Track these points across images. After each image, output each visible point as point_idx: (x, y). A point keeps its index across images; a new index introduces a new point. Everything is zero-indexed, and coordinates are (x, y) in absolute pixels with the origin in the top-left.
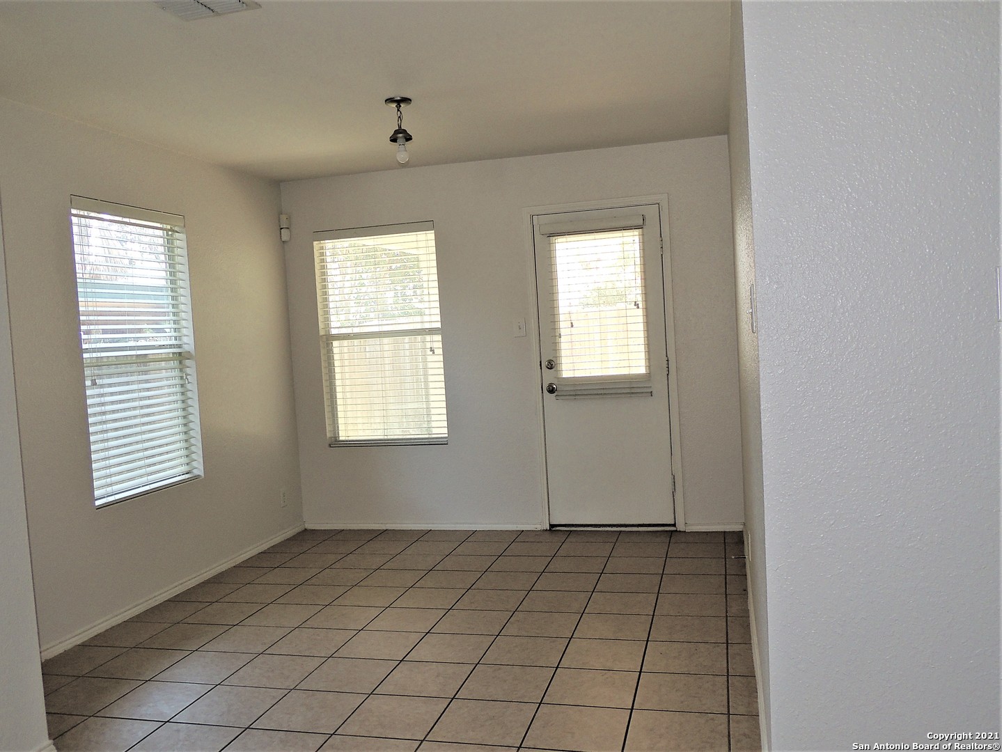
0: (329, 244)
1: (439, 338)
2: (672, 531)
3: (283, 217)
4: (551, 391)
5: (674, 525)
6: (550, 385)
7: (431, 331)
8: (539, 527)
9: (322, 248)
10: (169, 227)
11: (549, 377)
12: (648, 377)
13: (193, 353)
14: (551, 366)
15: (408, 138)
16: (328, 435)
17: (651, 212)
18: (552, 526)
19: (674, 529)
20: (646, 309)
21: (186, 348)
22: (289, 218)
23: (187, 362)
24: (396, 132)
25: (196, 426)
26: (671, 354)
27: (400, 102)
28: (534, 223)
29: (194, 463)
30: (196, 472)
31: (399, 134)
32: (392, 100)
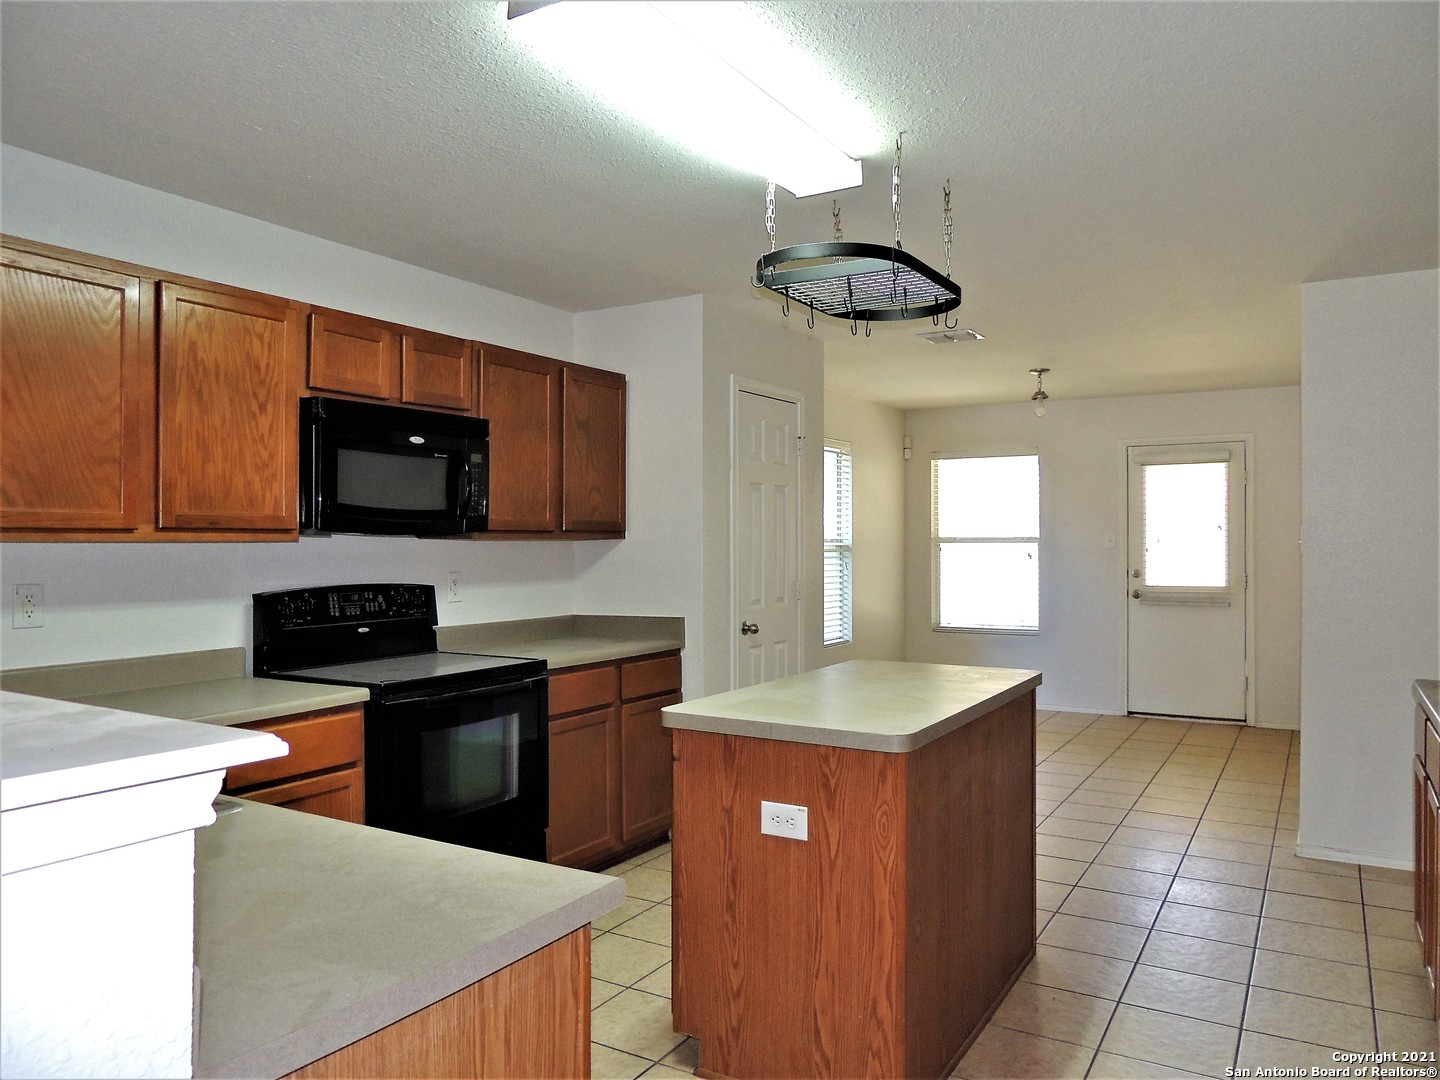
0: (941, 463)
1: (1035, 546)
2: (1242, 726)
3: (907, 440)
4: (1137, 596)
5: (1245, 721)
6: (1135, 591)
7: (1029, 540)
8: (1118, 713)
9: (936, 466)
10: (839, 451)
11: (1134, 585)
12: (1227, 588)
13: (851, 546)
14: (1138, 575)
15: (1045, 397)
16: (933, 621)
17: (1238, 448)
18: (1130, 713)
19: (1243, 723)
20: (1229, 531)
21: (845, 543)
22: (912, 441)
23: (846, 554)
24: (1037, 394)
25: (849, 607)
26: (1250, 571)
27: (1041, 371)
28: (1129, 453)
29: (845, 631)
30: (846, 638)
31: (1041, 396)
32: (1035, 371)
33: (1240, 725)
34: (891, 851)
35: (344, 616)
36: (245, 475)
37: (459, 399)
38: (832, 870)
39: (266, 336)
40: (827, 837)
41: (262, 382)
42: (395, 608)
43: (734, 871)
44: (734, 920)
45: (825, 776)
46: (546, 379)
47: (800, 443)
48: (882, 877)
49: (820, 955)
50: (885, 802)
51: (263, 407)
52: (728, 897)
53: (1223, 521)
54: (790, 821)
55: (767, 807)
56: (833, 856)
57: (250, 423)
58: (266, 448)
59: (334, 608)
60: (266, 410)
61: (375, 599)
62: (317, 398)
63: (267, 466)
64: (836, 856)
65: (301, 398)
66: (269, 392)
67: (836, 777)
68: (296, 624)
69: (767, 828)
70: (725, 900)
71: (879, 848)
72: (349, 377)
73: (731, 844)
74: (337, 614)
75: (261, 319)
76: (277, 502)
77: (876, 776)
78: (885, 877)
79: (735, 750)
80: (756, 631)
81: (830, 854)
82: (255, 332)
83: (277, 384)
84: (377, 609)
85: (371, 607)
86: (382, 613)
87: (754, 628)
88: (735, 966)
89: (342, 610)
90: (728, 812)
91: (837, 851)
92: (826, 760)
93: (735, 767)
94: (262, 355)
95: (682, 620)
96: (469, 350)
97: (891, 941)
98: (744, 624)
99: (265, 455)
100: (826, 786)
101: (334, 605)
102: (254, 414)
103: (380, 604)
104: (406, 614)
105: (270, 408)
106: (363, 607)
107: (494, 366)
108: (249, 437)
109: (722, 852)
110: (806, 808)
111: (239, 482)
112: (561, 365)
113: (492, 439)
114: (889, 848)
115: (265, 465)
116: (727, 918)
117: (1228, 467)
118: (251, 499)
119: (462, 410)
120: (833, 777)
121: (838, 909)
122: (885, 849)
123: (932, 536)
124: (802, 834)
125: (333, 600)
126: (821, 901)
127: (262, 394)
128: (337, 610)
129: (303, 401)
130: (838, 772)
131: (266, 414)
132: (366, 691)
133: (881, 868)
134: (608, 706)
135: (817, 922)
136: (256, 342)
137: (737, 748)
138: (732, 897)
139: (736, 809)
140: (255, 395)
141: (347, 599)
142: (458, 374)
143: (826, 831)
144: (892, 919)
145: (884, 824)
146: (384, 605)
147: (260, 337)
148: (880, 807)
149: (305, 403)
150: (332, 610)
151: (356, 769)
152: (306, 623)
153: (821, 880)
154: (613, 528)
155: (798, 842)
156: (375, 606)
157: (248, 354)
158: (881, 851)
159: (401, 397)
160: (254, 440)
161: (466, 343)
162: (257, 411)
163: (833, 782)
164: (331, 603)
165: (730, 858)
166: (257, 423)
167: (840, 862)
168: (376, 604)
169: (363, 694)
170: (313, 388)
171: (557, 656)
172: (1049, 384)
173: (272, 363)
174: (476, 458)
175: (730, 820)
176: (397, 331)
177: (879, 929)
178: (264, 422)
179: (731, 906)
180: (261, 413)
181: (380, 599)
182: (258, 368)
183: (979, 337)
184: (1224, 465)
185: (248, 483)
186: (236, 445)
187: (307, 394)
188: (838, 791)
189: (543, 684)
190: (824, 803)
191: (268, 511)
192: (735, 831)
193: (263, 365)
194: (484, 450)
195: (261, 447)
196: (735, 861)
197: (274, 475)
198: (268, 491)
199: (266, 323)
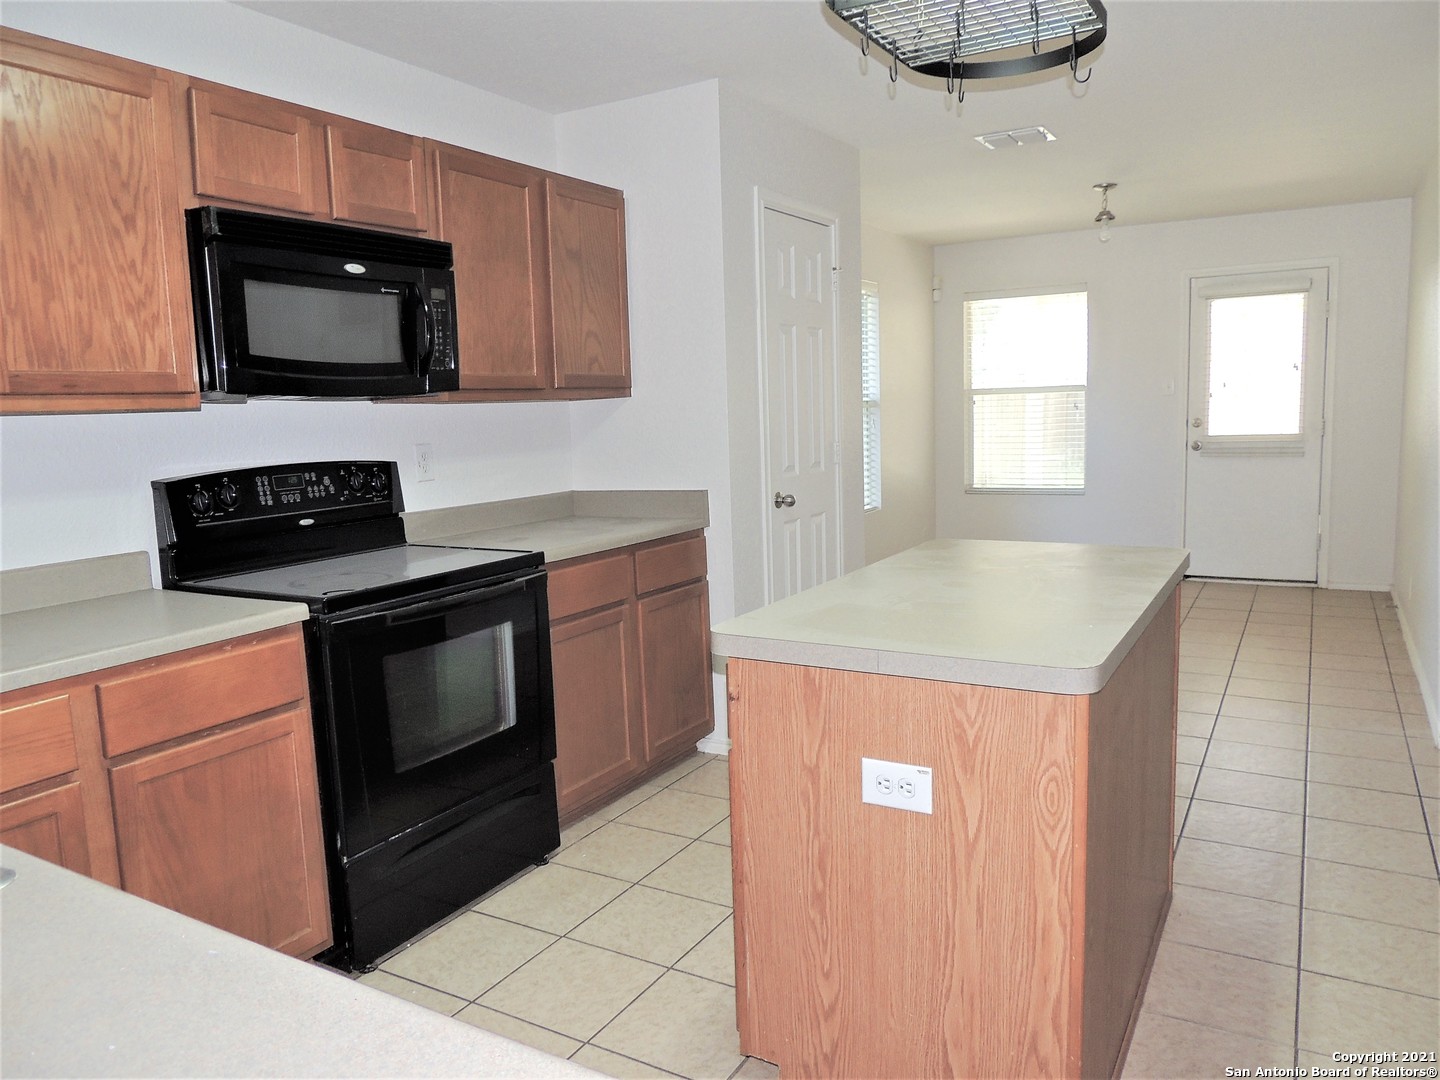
0: (976, 304)
1: (1082, 395)
3: (936, 280)
4: (1196, 448)
5: (1316, 582)
6: (1196, 443)
7: (1075, 388)
9: (970, 308)
11: (1194, 435)
12: (1301, 436)
13: (879, 401)
14: (1199, 424)
15: (1111, 218)
16: (966, 482)
17: (1320, 276)
18: (1186, 576)
19: (1313, 585)
20: (1305, 371)
21: (872, 398)
22: (941, 280)
23: (873, 410)
24: (1102, 214)
25: (877, 470)
26: (1329, 415)
27: (1107, 187)
28: (1193, 285)
29: (873, 497)
30: (874, 504)
31: (1104, 216)
32: (1100, 186)
33: (1312, 587)
34: (1063, 831)
35: (278, 504)
36: (111, 315)
37: (411, 216)
38: (970, 856)
39: (125, 118)
40: (963, 811)
41: (125, 185)
42: (346, 492)
43: (822, 853)
44: (823, 916)
45: (959, 724)
46: (524, 193)
47: (834, 276)
48: (1048, 869)
49: (952, 967)
50: (1054, 763)
51: (129, 221)
52: (814, 887)
53: (1299, 360)
54: (906, 786)
55: (872, 768)
56: (971, 835)
57: (111, 245)
58: (140, 280)
59: (265, 495)
60: (134, 227)
61: (319, 482)
62: (206, 209)
63: (144, 304)
64: (976, 837)
65: (186, 211)
66: (136, 198)
67: (977, 726)
68: (214, 519)
69: (871, 794)
70: (810, 888)
71: (1043, 826)
72: (254, 182)
73: (817, 815)
74: (270, 503)
75: (113, 93)
76: (163, 357)
77: (1041, 727)
78: (1053, 870)
79: (820, 687)
80: (792, 504)
81: (967, 836)
82: (106, 113)
83: (146, 189)
84: (323, 494)
85: (314, 492)
86: (329, 499)
87: (789, 500)
88: (827, 976)
89: (276, 496)
90: (813, 773)
91: (978, 830)
92: (961, 701)
93: (822, 710)
94: (121, 143)
95: (704, 494)
96: (419, 151)
97: (1060, 956)
98: (778, 495)
99: (139, 289)
100: (961, 738)
101: (264, 492)
102: (117, 233)
103: (327, 488)
104: (362, 499)
105: (140, 223)
106: (304, 493)
107: (455, 173)
108: (112, 263)
109: (804, 826)
110: (930, 770)
111: (103, 329)
112: (542, 175)
113: (458, 268)
114: (1060, 827)
115: (141, 304)
116: (813, 913)
117: (1308, 300)
118: (124, 352)
119: (418, 231)
120: (972, 725)
121: (980, 911)
122: (1053, 829)
123: (965, 388)
124: (923, 803)
125: (263, 485)
126: (954, 895)
127: (126, 202)
128: (269, 497)
129: (188, 213)
130: (980, 719)
131: (136, 232)
132: (304, 607)
133: (1047, 858)
134: (621, 603)
135: (948, 924)
136: (108, 125)
137: (824, 683)
138: (820, 885)
139: (824, 768)
140: (115, 202)
141: (283, 483)
142: (406, 181)
143: (961, 800)
144: (1064, 927)
145: (1052, 794)
146: (332, 489)
147: (116, 118)
148: (1047, 770)
149: (194, 217)
150: (262, 499)
151: (298, 711)
152: (228, 516)
153: (954, 868)
154: (617, 385)
155: (918, 816)
156: (320, 491)
157: (98, 142)
158: (1048, 832)
159: (331, 211)
160: (121, 269)
161: (415, 141)
162: (121, 227)
163: (971, 734)
164: (260, 489)
165: (817, 833)
166: (122, 244)
167: (982, 846)
168: (322, 487)
169: (301, 612)
170: (201, 196)
171: (554, 545)
172: (1116, 202)
173: (137, 157)
174: (437, 294)
175: (815, 782)
176: (319, 120)
177: (1043, 939)
178: (133, 243)
179: (819, 897)
180: (127, 231)
181: (327, 480)
182: (116, 164)
183: (1050, 137)
184: (1302, 295)
185: (118, 331)
186: (94, 275)
187: (195, 204)
188: (981, 746)
189: (542, 581)
190: (957, 764)
191: (151, 366)
192: (822, 800)
193: (124, 161)
194: (448, 283)
195: (132, 279)
196: (823, 836)
197: (156, 318)
198: (148, 342)
199: (123, 101)
